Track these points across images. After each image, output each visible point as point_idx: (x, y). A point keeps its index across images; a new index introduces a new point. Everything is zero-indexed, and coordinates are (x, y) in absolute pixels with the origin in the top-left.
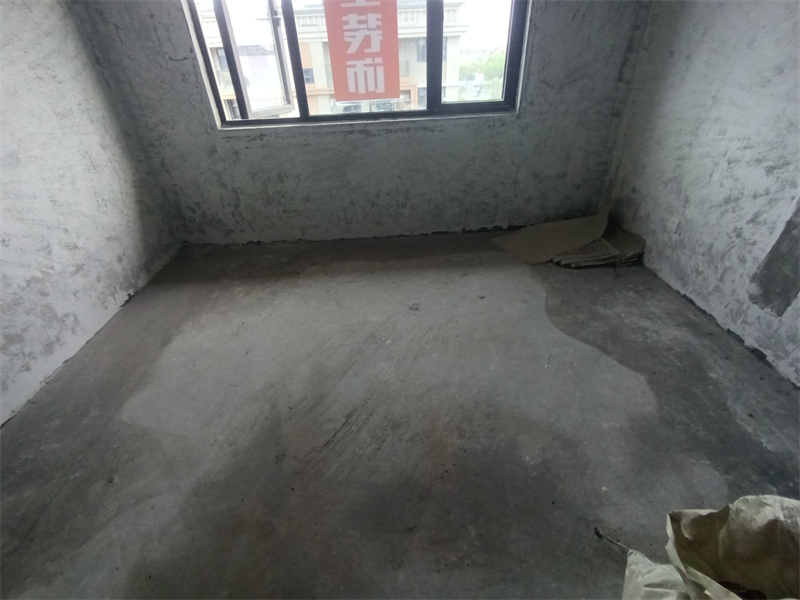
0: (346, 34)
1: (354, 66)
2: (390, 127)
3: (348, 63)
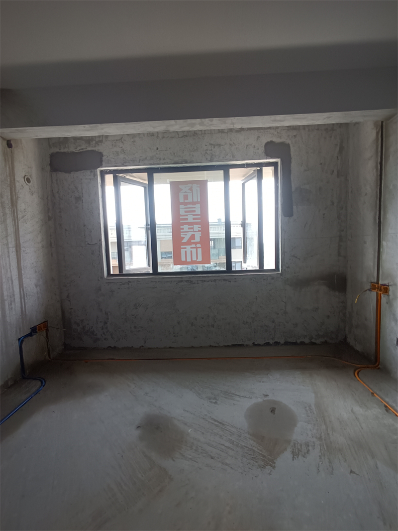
0: (181, 233)
1: (186, 248)
2: (204, 279)
3: (182, 247)
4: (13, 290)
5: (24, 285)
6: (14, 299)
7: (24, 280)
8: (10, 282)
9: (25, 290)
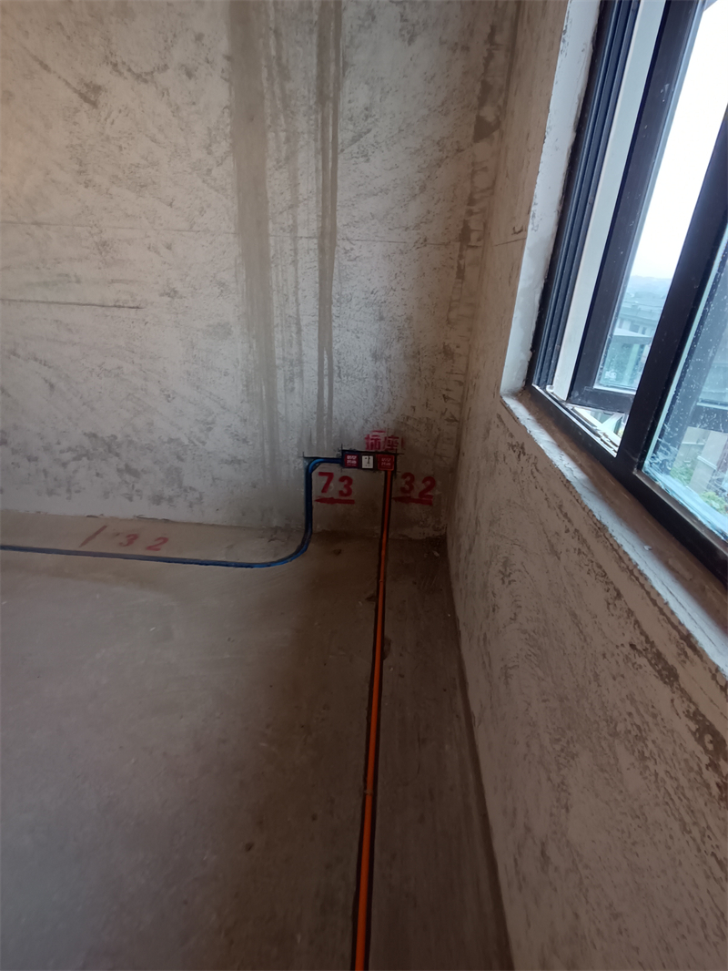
4: (301, 350)
5: (336, 347)
6: (302, 371)
7: (335, 332)
8: (294, 328)
9: (335, 359)
